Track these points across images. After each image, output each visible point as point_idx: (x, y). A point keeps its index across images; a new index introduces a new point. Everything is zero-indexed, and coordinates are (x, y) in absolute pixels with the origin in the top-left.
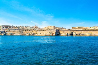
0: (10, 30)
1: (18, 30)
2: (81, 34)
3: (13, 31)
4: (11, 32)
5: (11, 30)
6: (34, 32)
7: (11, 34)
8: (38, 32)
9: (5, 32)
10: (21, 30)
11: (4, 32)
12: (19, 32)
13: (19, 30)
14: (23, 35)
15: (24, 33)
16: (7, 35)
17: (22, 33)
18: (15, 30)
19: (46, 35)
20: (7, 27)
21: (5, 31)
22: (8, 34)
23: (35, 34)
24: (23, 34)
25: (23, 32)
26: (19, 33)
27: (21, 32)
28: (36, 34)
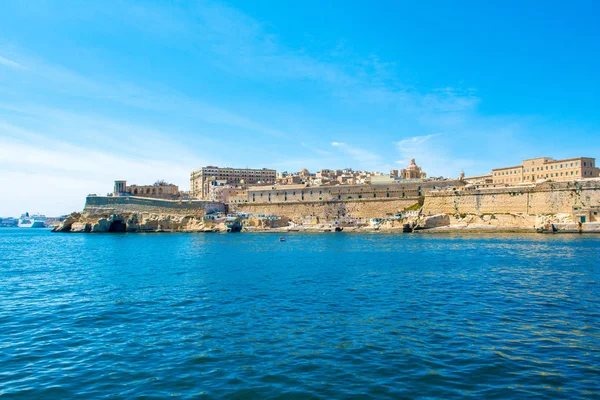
0: (259, 200)
1: (308, 197)
3: (275, 200)
4: (267, 212)
5: (265, 199)
6: (433, 206)
7: (267, 223)
8: (467, 204)
9: (232, 208)
10: (328, 197)
11: (226, 210)
13: (316, 197)
14: (347, 229)
15: (355, 214)
16: (246, 227)
17: (342, 212)
18: (291, 198)
19: (555, 230)
20: (232, 178)
21: (231, 200)
22: (252, 224)
23: (444, 220)
24: (350, 224)
25: (347, 206)
26: (322, 215)
27: (335, 209)
28: (455, 224)
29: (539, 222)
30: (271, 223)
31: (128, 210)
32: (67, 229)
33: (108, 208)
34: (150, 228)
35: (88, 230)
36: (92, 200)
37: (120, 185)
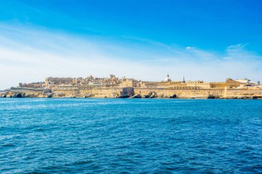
0: (62, 89)
1: (72, 88)
2: (164, 96)
4: (60, 92)
6: (93, 91)
8: (99, 91)
10: (77, 88)
11: (51, 91)
12: (74, 92)
13: (74, 88)
16: (54, 96)
17: (79, 93)
18: (69, 89)
19: (106, 97)
20: (56, 81)
21: (53, 89)
23: (93, 95)
24: (79, 96)
25: (80, 91)
27: (77, 92)
29: (103, 96)
30: (60, 95)
31: (22, 91)
32: (5, 97)
33: (17, 91)
34: (28, 96)
35: (11, 97)
36: (12, 88)
37: (20, 84)
